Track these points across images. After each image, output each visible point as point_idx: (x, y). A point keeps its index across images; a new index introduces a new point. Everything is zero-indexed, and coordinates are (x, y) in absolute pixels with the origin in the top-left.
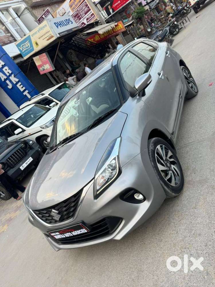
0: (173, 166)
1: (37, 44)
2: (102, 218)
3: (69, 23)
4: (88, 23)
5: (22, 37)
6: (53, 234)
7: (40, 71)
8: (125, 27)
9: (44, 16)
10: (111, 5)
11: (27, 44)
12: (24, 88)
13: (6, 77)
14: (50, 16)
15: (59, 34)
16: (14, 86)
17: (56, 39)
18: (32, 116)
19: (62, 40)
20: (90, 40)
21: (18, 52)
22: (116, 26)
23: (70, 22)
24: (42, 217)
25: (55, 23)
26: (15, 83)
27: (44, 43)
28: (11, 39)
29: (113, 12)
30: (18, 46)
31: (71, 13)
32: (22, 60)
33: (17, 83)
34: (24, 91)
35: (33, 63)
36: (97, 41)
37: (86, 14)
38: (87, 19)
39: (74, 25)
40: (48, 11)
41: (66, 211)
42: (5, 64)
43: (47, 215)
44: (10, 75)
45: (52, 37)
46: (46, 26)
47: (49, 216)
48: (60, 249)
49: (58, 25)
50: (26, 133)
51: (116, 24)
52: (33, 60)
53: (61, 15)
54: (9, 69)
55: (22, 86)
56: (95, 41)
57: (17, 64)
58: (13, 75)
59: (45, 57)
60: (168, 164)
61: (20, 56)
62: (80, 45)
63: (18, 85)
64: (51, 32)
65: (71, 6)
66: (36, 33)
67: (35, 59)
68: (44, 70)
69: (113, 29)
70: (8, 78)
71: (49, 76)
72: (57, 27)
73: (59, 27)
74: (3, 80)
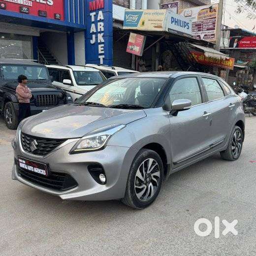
0: (151, 184)
1: (143, 23)
2: (64, 172)
3: (185, 26)
4: (203, 39)
5: (136, 9)
6: (20, 160)
7: (128, 48)
8: (234, 67)
9: (169, 6)
10: (239, 39)
11: (135, 18)
12: (103, 52)
13: (95, 31)
14: (175, 9)
15: (169, 29)
16: (97, 44)
17: (162, 32)
18: (89, 79)
19: (167, 37)
20: (193, 55)
21: (122, 19)
22: (226, 59)
23: (187, 27)
24: (24, 141)
25: (172, 18)
26: (99, 42)
27: (150, 27)
28: (126, 3)
29: (236, 47)
30: (126, 13)
31: (196, 20)
32: (121, 27)
33: (101, 43)
34: (101, 54)
35: (128, 37)
36: (200, 61)
37: (208, 30)
38: (205, 35)
39: (188, 31)
40: (176, 4)
41: (43, 147)
42: (103, 20)
43: (28, 142)
44: (100, 32)
45: (161, 27)
46: (163, 14)
47: (28, 144)
48: (16, 179)
49: (174, 20)
50: (72, 88)
51: (228, 58)
52: (129, 34)
53: (186, 15)
54: (103, 27)
55: (103, 49)
56: (198, 59)
57: (114, 28)
58: (102, 34)
59: (141, 39)
60: (148, 179)
61: (121, 23)
62: (182, 53)
63: (100, 46)
64: (162, 23)
65: (200, 14)
66: (150, 14)
67: (132, 34)
68: (132, 49)
69: (222, 60)
70: (96, 33)
71: (133, 58)
72: (172, 22)
73: (174, 23)
74: (91, 32)
